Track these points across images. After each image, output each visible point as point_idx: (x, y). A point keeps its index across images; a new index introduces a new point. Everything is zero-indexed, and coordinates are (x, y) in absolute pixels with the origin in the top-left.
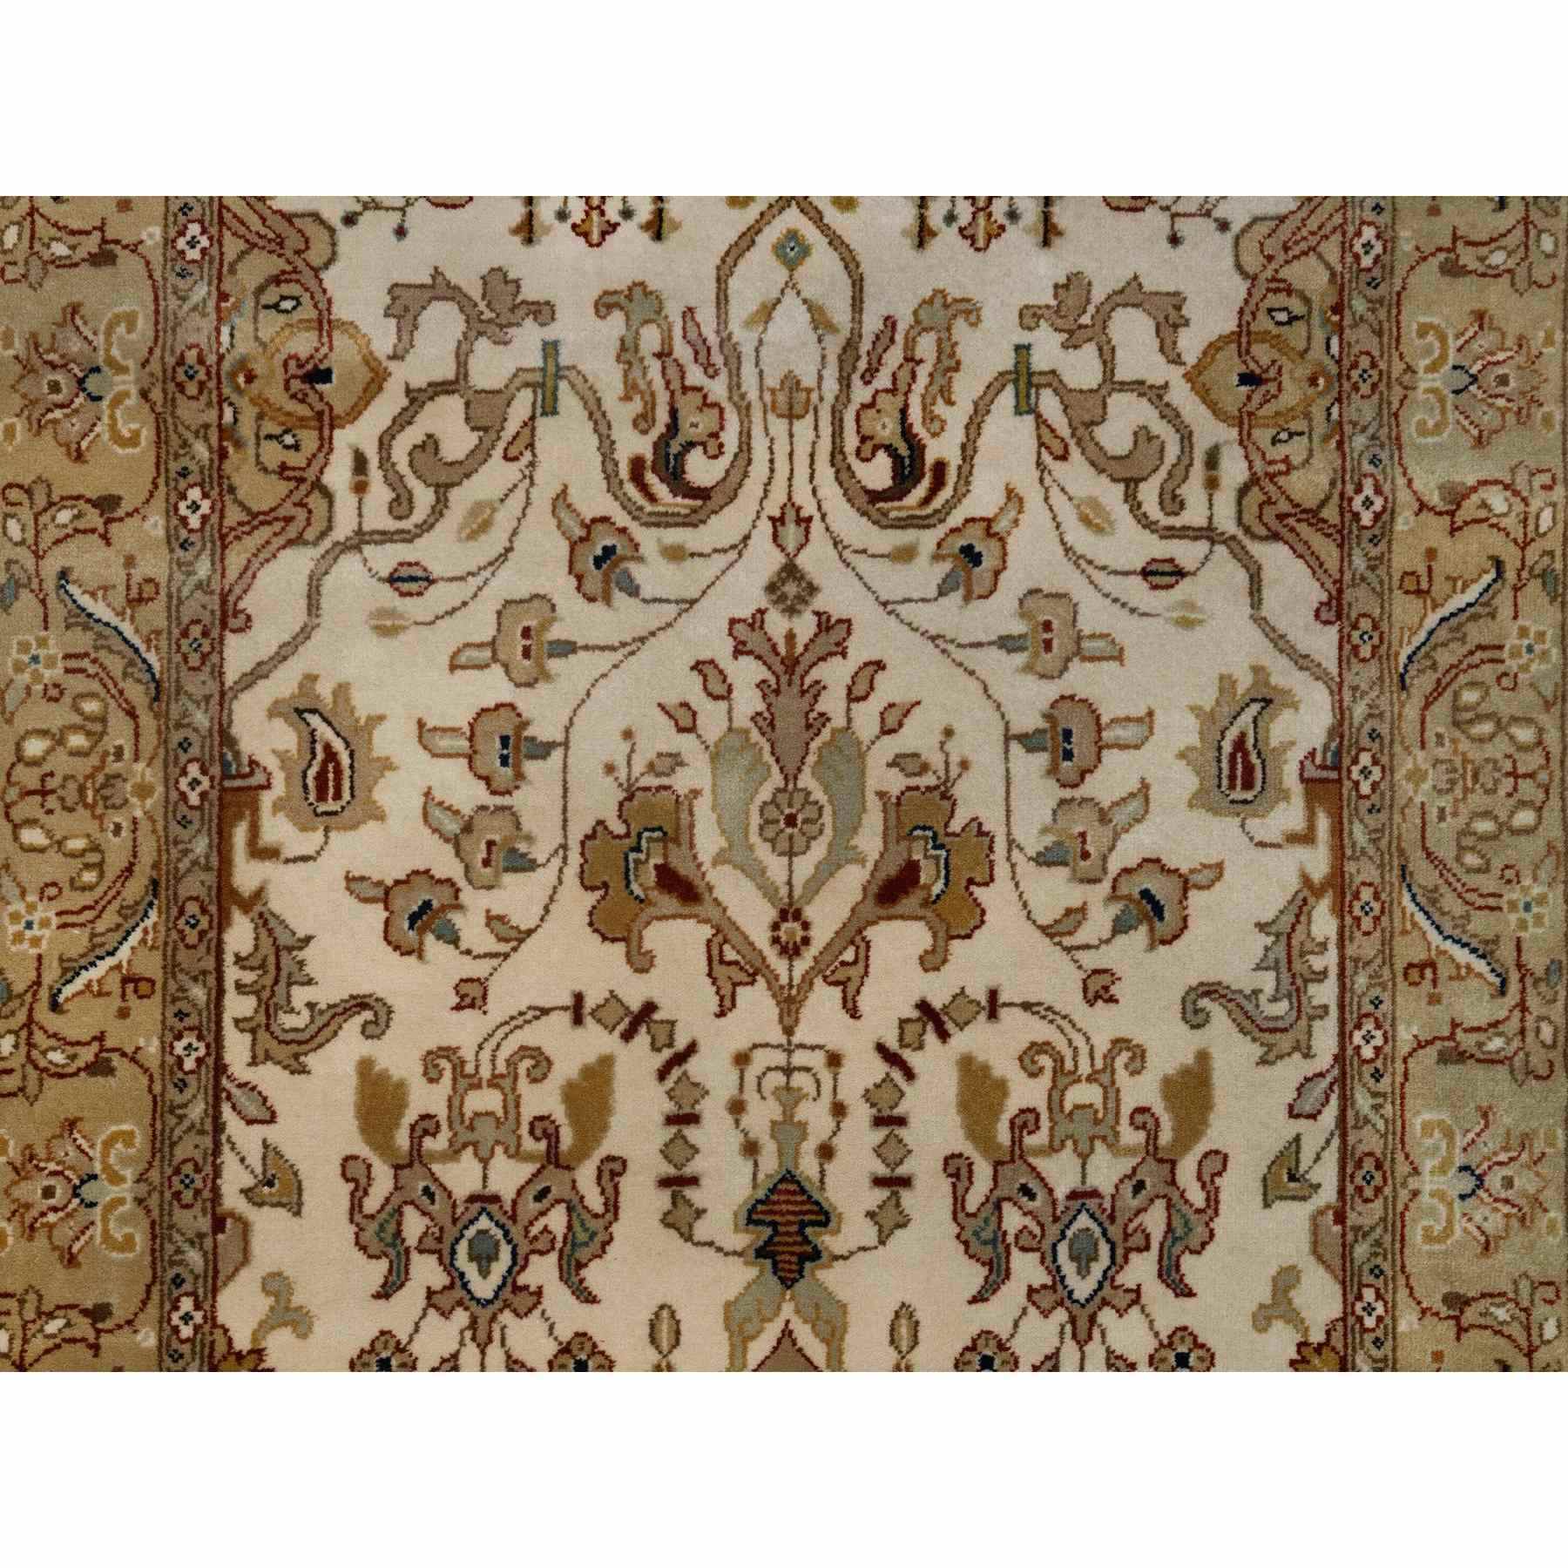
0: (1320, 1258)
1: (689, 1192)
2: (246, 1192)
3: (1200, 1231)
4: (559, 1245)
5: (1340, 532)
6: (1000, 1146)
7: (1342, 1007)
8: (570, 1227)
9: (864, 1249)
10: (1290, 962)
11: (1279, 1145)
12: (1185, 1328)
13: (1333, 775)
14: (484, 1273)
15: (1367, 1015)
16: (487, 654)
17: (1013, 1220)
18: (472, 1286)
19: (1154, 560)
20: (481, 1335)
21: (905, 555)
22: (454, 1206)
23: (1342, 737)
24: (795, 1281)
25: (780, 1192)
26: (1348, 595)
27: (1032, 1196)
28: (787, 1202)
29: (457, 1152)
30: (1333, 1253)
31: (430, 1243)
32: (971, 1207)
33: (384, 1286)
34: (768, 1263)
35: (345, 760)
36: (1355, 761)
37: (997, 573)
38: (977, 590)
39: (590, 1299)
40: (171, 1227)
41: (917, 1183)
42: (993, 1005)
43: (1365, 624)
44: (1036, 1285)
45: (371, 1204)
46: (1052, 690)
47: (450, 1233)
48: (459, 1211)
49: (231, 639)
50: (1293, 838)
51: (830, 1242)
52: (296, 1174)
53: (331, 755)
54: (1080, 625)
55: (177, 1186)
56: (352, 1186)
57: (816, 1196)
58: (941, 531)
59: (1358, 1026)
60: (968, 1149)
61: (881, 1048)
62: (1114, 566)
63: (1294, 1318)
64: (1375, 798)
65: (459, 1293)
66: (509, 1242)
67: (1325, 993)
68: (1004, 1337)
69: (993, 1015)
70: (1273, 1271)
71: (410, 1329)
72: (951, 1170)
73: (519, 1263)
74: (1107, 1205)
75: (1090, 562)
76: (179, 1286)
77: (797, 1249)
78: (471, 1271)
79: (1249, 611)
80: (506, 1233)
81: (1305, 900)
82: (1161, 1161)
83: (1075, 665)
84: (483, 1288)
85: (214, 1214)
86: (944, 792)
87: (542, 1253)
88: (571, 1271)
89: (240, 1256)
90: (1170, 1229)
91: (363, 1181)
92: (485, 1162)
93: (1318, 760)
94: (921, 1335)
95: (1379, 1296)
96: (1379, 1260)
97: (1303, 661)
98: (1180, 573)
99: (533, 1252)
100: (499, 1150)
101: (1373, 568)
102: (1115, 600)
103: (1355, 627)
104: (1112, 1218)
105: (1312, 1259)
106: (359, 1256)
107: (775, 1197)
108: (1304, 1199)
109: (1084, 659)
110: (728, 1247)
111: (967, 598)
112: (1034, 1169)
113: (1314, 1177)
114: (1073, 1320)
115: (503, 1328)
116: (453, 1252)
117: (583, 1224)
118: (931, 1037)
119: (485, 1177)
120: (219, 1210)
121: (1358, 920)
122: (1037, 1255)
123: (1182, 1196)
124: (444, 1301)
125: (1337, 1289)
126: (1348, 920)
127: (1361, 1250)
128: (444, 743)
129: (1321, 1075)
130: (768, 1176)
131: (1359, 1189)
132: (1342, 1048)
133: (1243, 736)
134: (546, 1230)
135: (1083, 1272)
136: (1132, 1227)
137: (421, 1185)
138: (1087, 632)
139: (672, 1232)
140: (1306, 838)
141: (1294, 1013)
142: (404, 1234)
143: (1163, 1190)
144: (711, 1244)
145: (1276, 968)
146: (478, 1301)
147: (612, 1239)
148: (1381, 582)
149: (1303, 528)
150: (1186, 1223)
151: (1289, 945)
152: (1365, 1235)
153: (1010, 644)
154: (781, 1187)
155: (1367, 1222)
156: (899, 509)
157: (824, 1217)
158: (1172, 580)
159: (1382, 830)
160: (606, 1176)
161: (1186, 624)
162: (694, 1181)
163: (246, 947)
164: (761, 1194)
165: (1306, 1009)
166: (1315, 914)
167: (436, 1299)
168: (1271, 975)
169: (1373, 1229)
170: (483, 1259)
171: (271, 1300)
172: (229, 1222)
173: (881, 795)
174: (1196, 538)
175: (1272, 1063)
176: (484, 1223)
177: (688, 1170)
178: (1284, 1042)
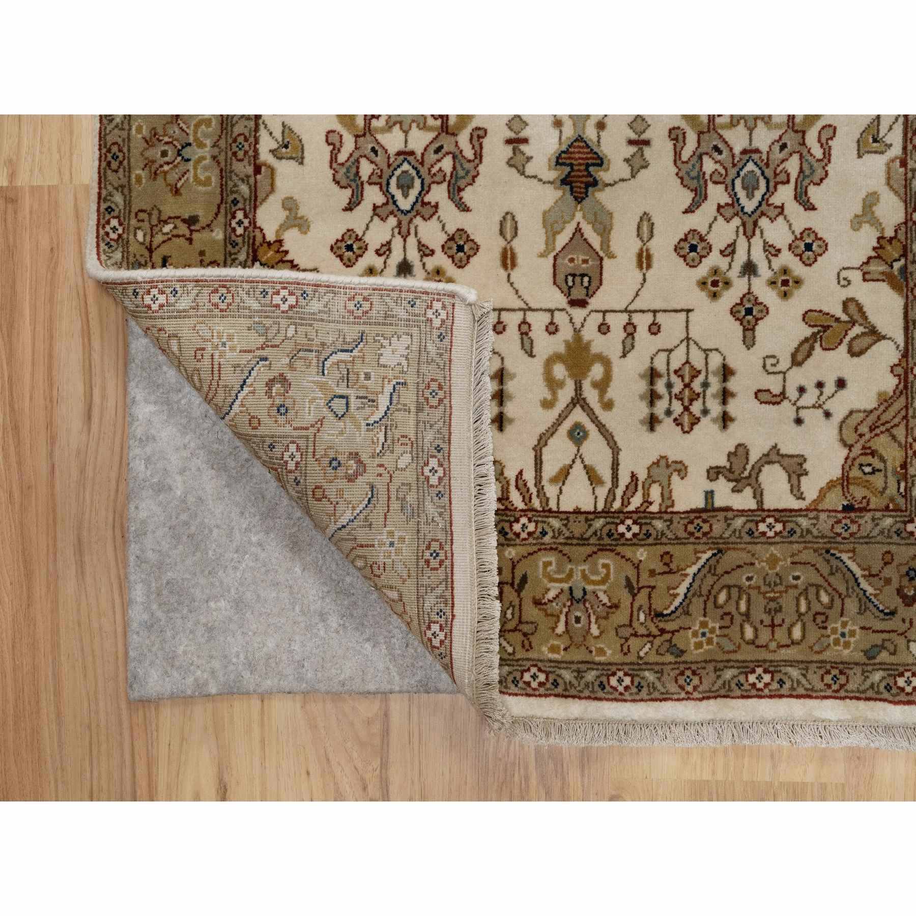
1: (523, 147)
2: (273, 152)
3: (820, 173)
4: (448, 178)
8: (454, 168)
9: (623, 180)
12: (810, 229)
14: (406, 196)
17: (709, 166)
18: (398, 203)
20: (404, 230)
22: (389, 158)
24: (583, 199)
25: (575, 147)
27: (720, 152)
28: (579, 152)
29: (391, 127)
30: (899, 184)
31: (375, 179)
32: (685, 158)
33: (349, 204)
34: (568, 188)
40: (231, 172)
44: (722, 203)
45: (342, 158)
47: (387, 172)
48: (391, 160)
51: (604, 176)
52: (300, 141)
55: (235, 149)
56: (331, 147)
57: (595, 150)
63: (875, 223)
65: (391, 207)
66: (420, 177)
68: (704, 233)
71: (364, 227)
72: (673, 136)
73: (425, 189)
74: (764, 157)
76: (235, 205)
77: (584, 179)
78: (398, 195)
80: (418, 173)
84: (405, 204)
85: (255, 164)
87: (438, 183)
88: (455, 193)
89: (268, 188)
90: (801, 171)
91: (338, 145)
92: (406, 133)
94: (655, 231)
99: (433, 182)
100: (414, 125)
104: (767, 165)
105: (886, 188)
107: (571, 150)
108: (882, 153)
110: (545, 179)
113: (888, 140)
114: (744, 224)
115: (416, 227)
116: (388, 184)
117: (461, 165)
119: (406, 141)
120: (257, 162)
122: (722, 187)
123: (809, 152)
124: (383, 212)
125: (902, 205)
130: (568, 138)
134: (440, 169)
135: (750, 196)
136: (779, 169)
137: (370, 146)
139: (514, 170)
142: (360, 174)
143: (797, 148)
144: (535, 177)
146: (402, 212)
147: (478, 174)
150: (811, 167)
154: (576, 144)
157: (600, 161)
160: (475, 138)
162: (525, 141)
164: (564, 148)
167: (378, 211)
170: (405, 187)
171: (287, 212)
172: (263, 169)
176: (406, 167)
177: (523, 135)
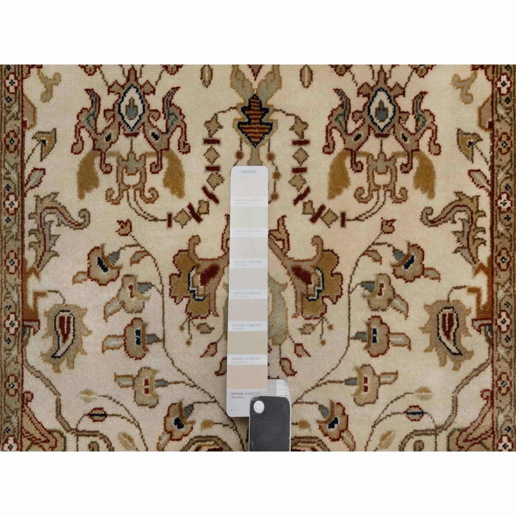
0: (33, 106)
5: (23, 434)
6: (166, 157)
7: (23, 218)
10: (45, 239)
11: (49, 157)
13: (26, 323)
15: (12, 214)
16: (382, 380)
19: (102, 421)
21: (207, 424)
23: (22, 340)
26: (19, 405)
35: (441, 332)
36: (16, 329)
37: (168, 415)
38: (176, 407)
39: (337, 91)
41: (202, 141)
42: (169, 220)
43: (12, 392)
46: (145, 362)
49: (489, 386)
50: (43, 294)
53: (447, 334)
54: (133, 391)
58: (192, 435)
59: (16, 209)
60: (180, 156)
61: (217, 201)
62: (119, 418)
64: (8, 313)
67: (30, 224)
69: (170, 216)
70: (52, 100)
75: (129, 420)
79: (61, 398)
81: (38, 266)
82: (99, 150)
83: (135, 373)
86: (190, 316)
93: (32, 330)
95: (8, 88)
96: (8, 104)
97: (39, 375)
98: (91, 415)
101: (9, 417)
102: (118, 403)
103: (16, 391)
106: (433, 111)
109: (131, 376)
111: (181, 403)
112: (153, 147)
118: (196, 206)
121: (16, 257)
126: (20, 258)
127: (15, 109)
128: (400, 339)
129: (32, 188)
131: (16, 136)
132: (23, 200)
133: (64, 341)
138: (130, 389)
140: (38, 295)
141: (43, 216)
145: (50, 236)
148: (5, 411)
149: (38, 436)
151: (45, 246)
152: (14, 116)
153: (162, 383)
155: (13, 122)
156: (210, 445)
158: (94, 412)
159: (5, 298)
161: (88, 392)
163: (481, 248)
165: (38, 217)
166: (34, 260)
168: (53, 233)
169: (10, 119)
173: (217, 315)
174: (83, 431)
175: (53, 193)
178: (47, 203)
